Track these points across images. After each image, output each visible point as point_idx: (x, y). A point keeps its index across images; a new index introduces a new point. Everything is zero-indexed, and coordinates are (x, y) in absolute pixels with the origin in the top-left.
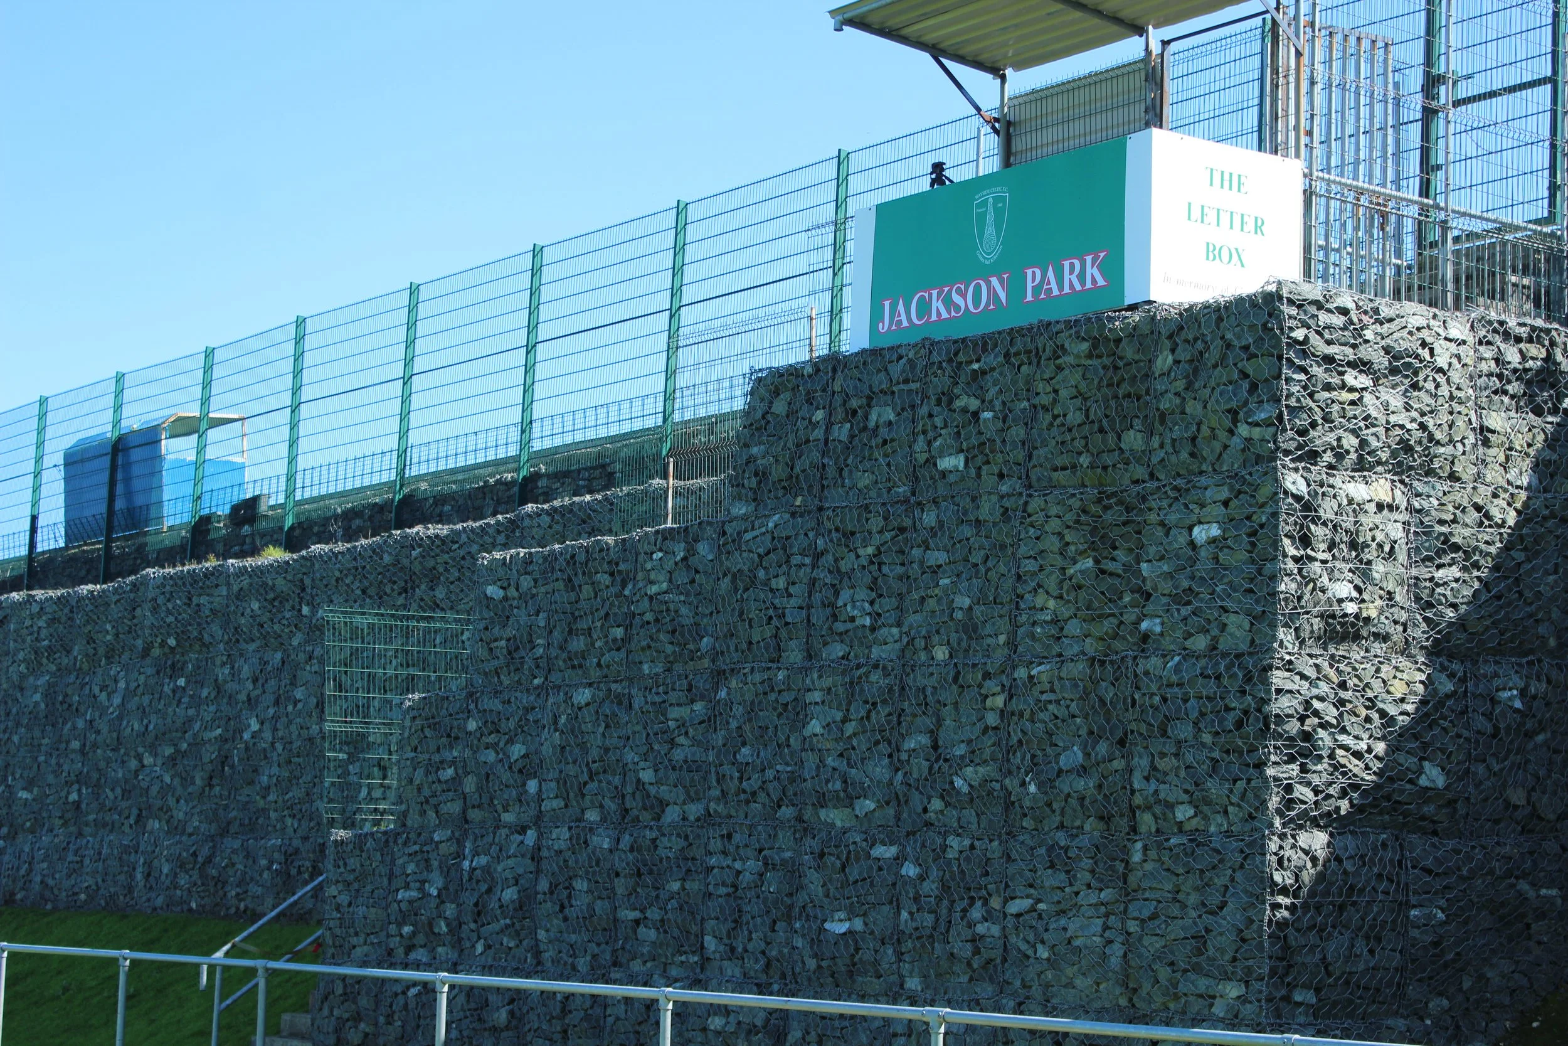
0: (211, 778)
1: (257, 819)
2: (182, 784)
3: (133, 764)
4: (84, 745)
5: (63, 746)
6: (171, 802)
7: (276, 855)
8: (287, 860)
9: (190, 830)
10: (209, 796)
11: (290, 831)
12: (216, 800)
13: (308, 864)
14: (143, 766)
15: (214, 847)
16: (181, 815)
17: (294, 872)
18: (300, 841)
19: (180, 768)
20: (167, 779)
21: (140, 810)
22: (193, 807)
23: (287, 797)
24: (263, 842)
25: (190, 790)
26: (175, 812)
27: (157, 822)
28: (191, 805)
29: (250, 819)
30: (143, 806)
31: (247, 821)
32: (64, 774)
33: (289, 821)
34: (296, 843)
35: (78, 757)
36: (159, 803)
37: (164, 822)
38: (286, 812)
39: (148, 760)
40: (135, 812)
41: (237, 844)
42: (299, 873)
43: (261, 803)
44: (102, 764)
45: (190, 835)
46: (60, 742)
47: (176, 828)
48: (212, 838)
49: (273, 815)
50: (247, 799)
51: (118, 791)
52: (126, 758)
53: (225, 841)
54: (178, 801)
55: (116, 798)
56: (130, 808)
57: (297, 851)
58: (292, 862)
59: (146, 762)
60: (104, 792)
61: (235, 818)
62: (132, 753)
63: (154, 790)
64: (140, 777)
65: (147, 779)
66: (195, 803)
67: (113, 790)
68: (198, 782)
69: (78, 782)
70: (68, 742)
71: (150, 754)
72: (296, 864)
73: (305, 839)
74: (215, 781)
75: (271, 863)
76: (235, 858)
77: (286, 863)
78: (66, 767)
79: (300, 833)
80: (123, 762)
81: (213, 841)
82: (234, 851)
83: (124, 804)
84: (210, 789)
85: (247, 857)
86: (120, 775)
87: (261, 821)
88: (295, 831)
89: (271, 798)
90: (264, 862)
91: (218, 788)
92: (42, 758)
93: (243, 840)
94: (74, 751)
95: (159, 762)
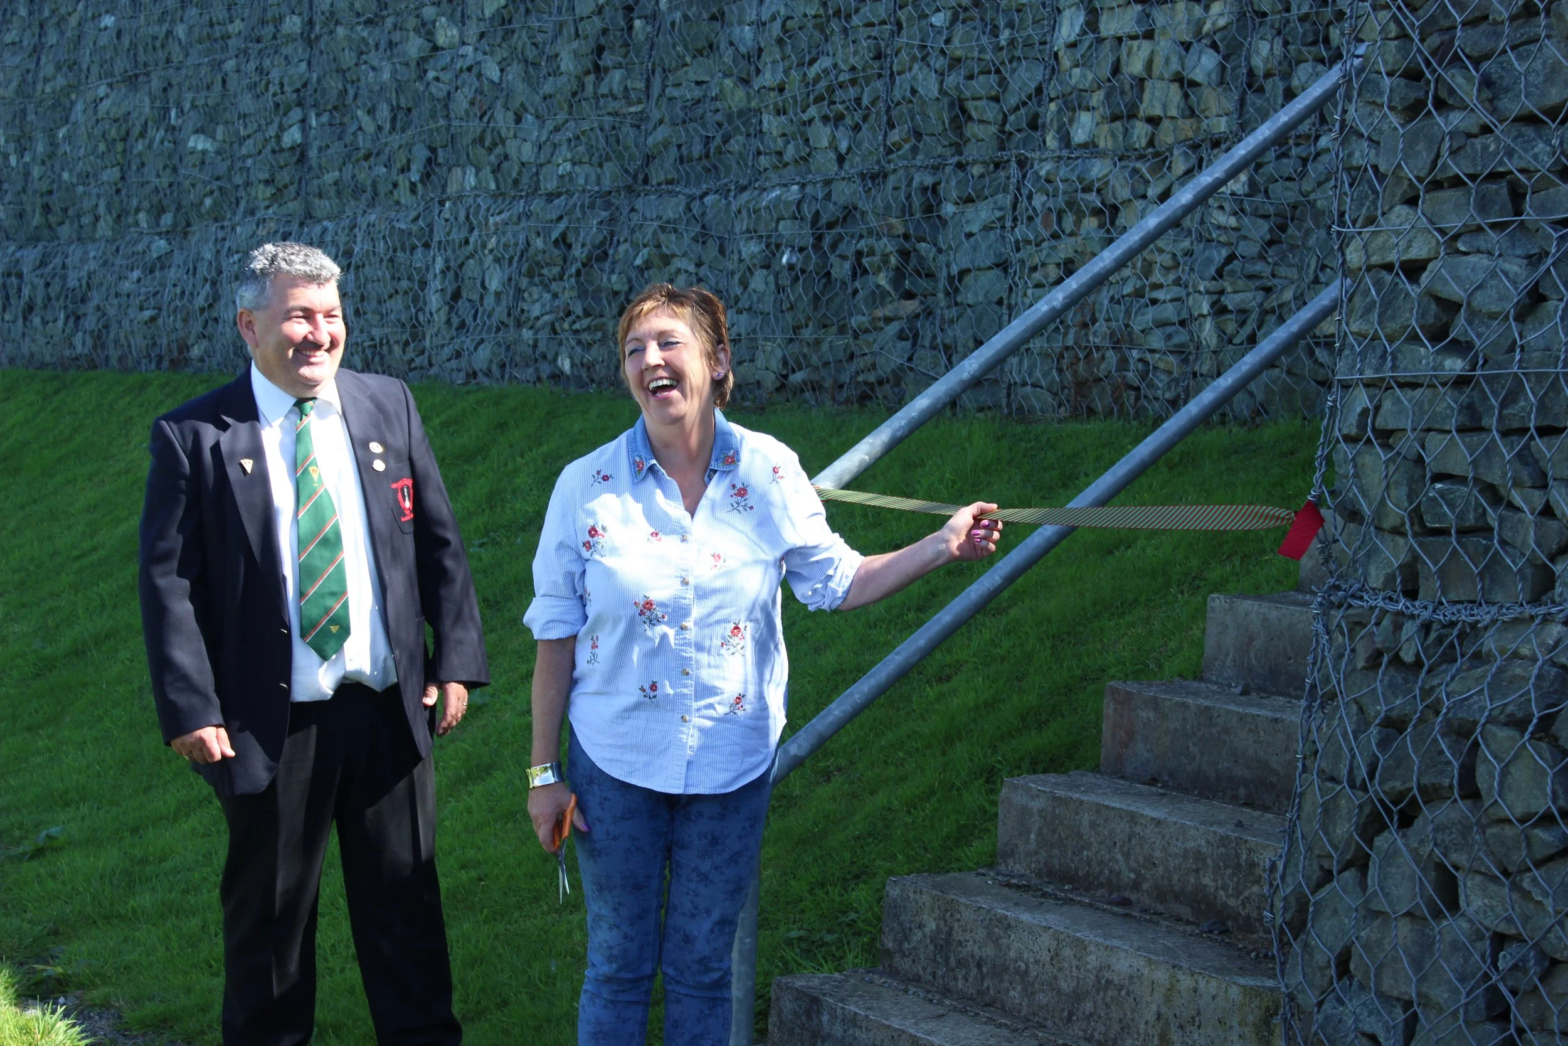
0: (600, 50)
1: (726, 140)
2: (527, 79)
3: (414, 46)
4: (311, 23)
5: (270, 29)
6: (503, 119)
7: (786, 228)
8: (819, 238)
9: (550, 185)
10: (596, 97)
11: (825, 162)
12: (614, 106)
13: (886, 245)
14: (436, 48)
15: (612, 220)
16: (528, 152)
17: (841, 269)
18: (857, 186)
19: (521, 39)
20: (492, 71)
21: (433, 150)
22: (557, 129)
23: (812, 72)
24: (745, 196)
25: (547, 88)
26: (512, 147)
27: (471, 172)
28: (550, 125)
29: (708, 140)
30: (438, 140)
31: (697, 149)
32: (272, 90)
33: (822, 135)
34: (844, 192)
35: (296, 50)
36: (475, 127)
37: (487, 171)
38: (813, 111)
39: (445, 34)
40: (421, 154)
41: (672, 208)
42: (859, 271)
43: (737, 98)
44: (348, 58)
45: (551, 197)
46: (263, 22)
47: (516, 182)
48: (605, 198)
49: (771, 123)
50: (697, 93)
51: (384, 112)
52: (397, 36)
53: (639, 204)
54: (518, 119)
55: (380, 128)
56: (409, 147)
57: (849, 213)
58: (834, 246)
59: (441, 40)
60: (354, 118)
61: (666, 145)
62: (412, 23)
63: (461, 102)
64: (431, 75)
65: (446, 77)
66: (561, 117)
67: (371, 112)
68: (567, 64)
69: (300, 104)
70: (279, 20)
71: (451, 18)
72: (848, 248)
73: (877, 177)
74: (608, 59)
75: (774, 248)
76: (670, 243)
77: (817, 246)
78: (275, 75)
79: (856, 164)
80: (391, 45)
81: (608, 205)
82: (668, 227)
83: (396, 140)
84: (599, 79)
85: (702, 238)
86: (386, 76)
87: (735, 145)
88: (841, 159)
89: (768, 78)
90: (751, 249)
91: (617, 75)
92: (230, 65)
93: (692, 198)
94: (290, 38)
95: (473, 30)
